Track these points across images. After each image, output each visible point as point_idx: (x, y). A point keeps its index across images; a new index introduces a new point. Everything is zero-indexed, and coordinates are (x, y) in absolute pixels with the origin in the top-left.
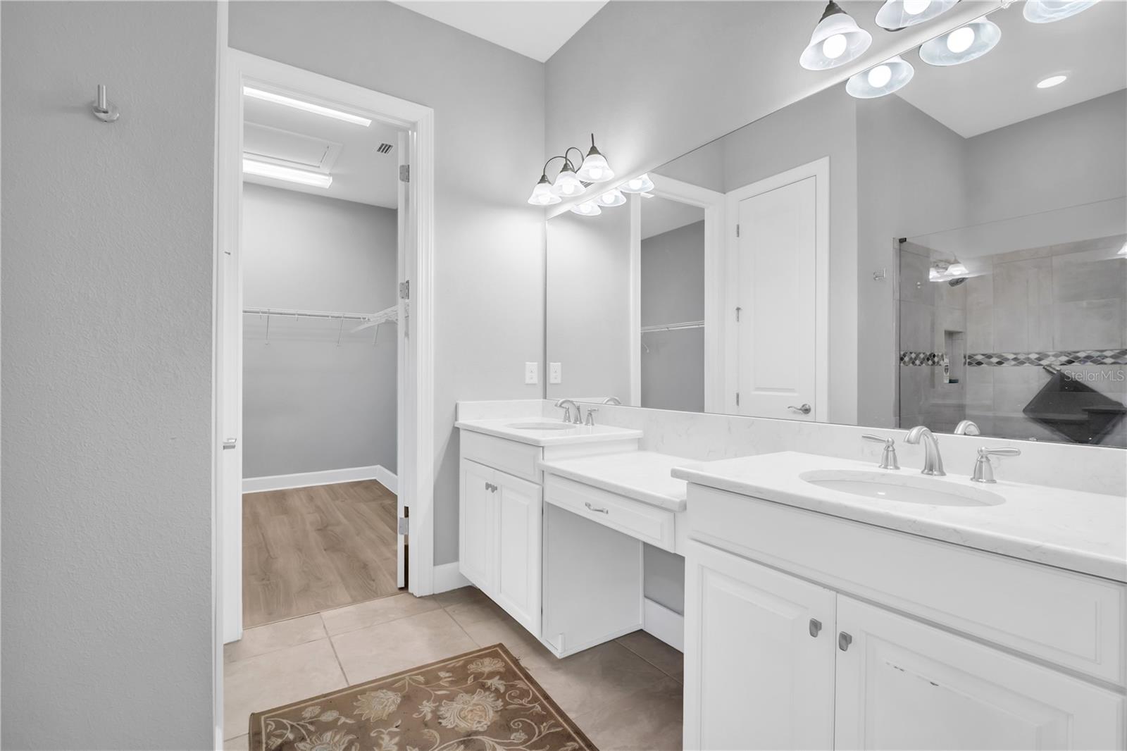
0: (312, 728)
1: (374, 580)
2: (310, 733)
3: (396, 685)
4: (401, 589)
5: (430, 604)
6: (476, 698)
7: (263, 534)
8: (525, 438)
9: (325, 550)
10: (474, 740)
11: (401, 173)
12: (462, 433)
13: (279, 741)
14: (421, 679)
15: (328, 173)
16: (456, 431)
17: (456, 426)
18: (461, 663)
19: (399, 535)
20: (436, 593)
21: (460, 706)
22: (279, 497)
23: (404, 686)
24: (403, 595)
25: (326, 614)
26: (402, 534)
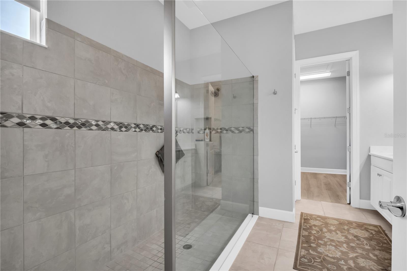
0: (314, 219)
1: (340, 200)
2: (313, 219)
3: (338, 220)
4: (348, 204)
5: (357, 210)
6: (363, 231)
7: (309, 182)
8: (389, 158)
9: (326, 189)
10: (358, 237)
11: (347, 74)
12: (372, 157)
13: (307, 218)
14: (347, 222)
15: (329, 72)
16: (369, 156)
17: (369, 154)
18: (362, 224)
19: (347, 187)
20: (360, 208)
21: (356, 231)
22: (315, 175)
23: (341, 221)
24: (348, 205)
25: (322, 202)
26: (349, 187)
